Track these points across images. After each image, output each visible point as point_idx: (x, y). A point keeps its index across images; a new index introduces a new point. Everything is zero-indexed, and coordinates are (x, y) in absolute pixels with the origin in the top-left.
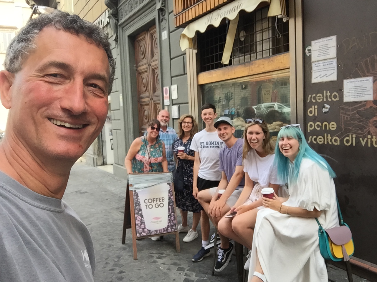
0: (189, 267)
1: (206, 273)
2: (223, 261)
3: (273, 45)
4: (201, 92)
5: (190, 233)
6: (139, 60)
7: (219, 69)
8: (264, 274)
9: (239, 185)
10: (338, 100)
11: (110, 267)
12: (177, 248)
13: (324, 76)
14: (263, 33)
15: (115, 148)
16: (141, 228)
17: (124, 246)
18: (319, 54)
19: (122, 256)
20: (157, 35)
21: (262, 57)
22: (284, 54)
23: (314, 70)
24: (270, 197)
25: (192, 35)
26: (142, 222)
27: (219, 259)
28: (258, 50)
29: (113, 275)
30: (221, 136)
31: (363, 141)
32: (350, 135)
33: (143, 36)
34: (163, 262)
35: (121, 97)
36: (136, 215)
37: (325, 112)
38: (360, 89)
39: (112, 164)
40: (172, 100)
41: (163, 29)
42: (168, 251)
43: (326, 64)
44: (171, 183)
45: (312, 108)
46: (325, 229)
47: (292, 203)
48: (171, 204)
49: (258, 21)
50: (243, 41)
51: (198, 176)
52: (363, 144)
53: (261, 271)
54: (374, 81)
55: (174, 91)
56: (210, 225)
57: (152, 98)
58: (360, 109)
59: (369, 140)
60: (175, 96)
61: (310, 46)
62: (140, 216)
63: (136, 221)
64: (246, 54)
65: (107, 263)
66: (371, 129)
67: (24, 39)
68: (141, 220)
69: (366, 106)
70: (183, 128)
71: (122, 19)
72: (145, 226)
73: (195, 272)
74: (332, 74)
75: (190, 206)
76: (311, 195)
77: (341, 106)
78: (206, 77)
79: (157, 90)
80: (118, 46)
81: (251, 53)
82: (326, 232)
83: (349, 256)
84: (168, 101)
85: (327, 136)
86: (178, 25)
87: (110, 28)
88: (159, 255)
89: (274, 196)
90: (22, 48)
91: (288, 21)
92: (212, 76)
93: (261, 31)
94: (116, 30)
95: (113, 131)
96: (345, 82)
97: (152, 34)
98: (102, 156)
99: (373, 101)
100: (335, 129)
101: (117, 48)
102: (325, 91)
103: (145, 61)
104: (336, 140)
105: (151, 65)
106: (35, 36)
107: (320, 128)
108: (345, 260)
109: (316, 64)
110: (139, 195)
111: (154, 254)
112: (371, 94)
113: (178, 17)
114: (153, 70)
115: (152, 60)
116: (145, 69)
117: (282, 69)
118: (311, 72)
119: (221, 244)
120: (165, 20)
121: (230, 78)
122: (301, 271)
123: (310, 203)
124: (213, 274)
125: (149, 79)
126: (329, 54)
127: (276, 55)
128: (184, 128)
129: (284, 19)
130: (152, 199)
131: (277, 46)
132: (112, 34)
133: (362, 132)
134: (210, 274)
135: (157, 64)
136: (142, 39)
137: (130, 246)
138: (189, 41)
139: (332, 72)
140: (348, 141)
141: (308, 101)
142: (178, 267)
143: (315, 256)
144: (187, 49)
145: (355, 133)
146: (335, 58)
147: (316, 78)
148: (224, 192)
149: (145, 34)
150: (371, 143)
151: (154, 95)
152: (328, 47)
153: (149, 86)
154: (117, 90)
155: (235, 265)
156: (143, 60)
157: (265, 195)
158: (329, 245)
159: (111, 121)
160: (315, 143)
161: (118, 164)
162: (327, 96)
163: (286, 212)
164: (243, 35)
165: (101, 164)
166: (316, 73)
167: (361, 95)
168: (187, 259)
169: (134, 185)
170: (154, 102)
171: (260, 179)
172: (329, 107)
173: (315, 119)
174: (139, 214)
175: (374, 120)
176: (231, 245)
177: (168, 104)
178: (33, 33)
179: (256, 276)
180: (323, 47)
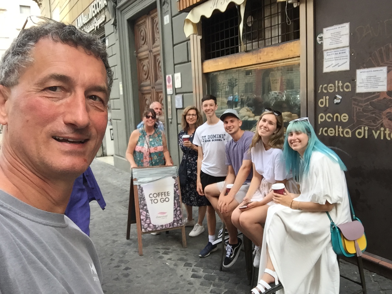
0: (196, 263)
1: (214, 269)
2: (231, 257)
3: (282, 32)
4: (206, 81)
5: (197, 227)
6: (139, 45)
7: (225, 57)
8: (275, 271)
9: (247, 180)
10: (350, 90)
11: (115, 263)
12: (183, 243)
13: (336, 65)
14: (272, 19)
15: (115, 139)
16: (146, 223)
17: (128, 241)
18: (331, 42)
19: (126, 252)
20: (158, 19)
21: (270, 44)
22: (294, 41)
23: (325, 59)
24: (280, 192)
25: (197, 20)
26: (147, 217)
27: (227, 255)
28: (266, 37)
29: (119, 272)
30: (228, 129)
31: (376, 133)
32: (363, 128)
33: (144, 20)
34: (170, 258)
35: (121, 85)
36: (141, 211)
37: (337, 103)
38: (373, 79)
39: (112, 156)
40: (175, 89)
41: (165, 13)
42: (175, 246)
43: (338, 52)
44: (176, 176)
45: (323, 98)
46: (337, 224)
47: (304, 199)
48: (176, 199)
49: (266, 5)
50: (250, 27)
51: (201, 171)
52: (376, 137)
53: (272, 268)
54: (388, 71)
55: (177, 79)
57: (154, 86)
58: (374, 101)
59: (382, 133)
60: (178, 85)
61: (321, 34)
62: (145, 211)
63: (141, 216)
64: (253, 41)
65: (112, 260)
66: (384, 121)
67: (20, 52)
68: (146, 215)
69: (379, 97)
70: (188, 121)
71: (120, 2)
72: (150, 221)
73: (203, 268)
74: (345, 63)
75: (194, 201)
76: (322, 188)
77: (353, 97)
78: (212, 66)
79: (159, 78)
80: (116, 31)
81: (259, 39)
82: (338, 228)
83: (362, 251)
84: (171, 90)
85: (339, 128)
86: (181, 9)
87: (108, 11)
88: (165, 250)
89: (285, 192)
90: (18, 61)
91: (299, 6)
92: (217, 64)
93: (270, 16)
94: (114, 13)
95: (113, 121)
96: (358, 72)
97: (153, 17)
99: (387, 93)
100: (347, 120)
101: (116, 33)
102: (337, 82)
103: (145, 47)
104: (347, 133)
105: (153, 51)
106: (32, 49)
107: (331, 120)
108: (358, 256)
109: (327, 53)
110: (144, 189)
111: (160, 250)
112: (385, 84)
113: (181, 1)
114: (155, 57)
115: (153, 46)
116: (145, 55)
117: (292, 57)
118: (323, 61)
119: (230, 239)
120: (167, 3)
121: (237, 67)
122: (312, 269)
123: (322, 196)
124: (221, 269)
125: (151, 67)
126: (342, 43)
127: (286, 42)
129: (294, 4)
130: (157, 194)
131: (286, 32)
132: (111, 18)
133: (375, 125)
134: (218, 270)
135: (159, 51)
136: (141, 24)
137: (135, 241)
139: (344, 61)
140: (360, 134)
141: (319, 91)
142: (185, 263)
143: (327, 252)
144: (191, 36)
145: (368, 126)
146: (348, 46)
147: (328, 67)
148: (232, 187)
149: (146, 18)
150: (384, 136)
151: (156, 83)
152: (341, 34)
153: (150, 74)
154: (117, 77)
155: (243, 260)
156: (143, 46)
157: (275, 191)
158: (341, 240)
159: (110, 111)
160: (326, 135)
161: (119, 156)
162: (339, 86)
163: (297, 207)
164: (251, 21)
165: (100, 155)
166: (328, 62)
167: (374, 86)
168: (194, 254)
169: (138, 179)
170: (156, 91)
173: (326, 110)
174: (144, 209)
175: (388, 111)
176: (240, 240)
177: (171, 93)
178: (29, 46)
179: (267, 273)
180: (335, 35)
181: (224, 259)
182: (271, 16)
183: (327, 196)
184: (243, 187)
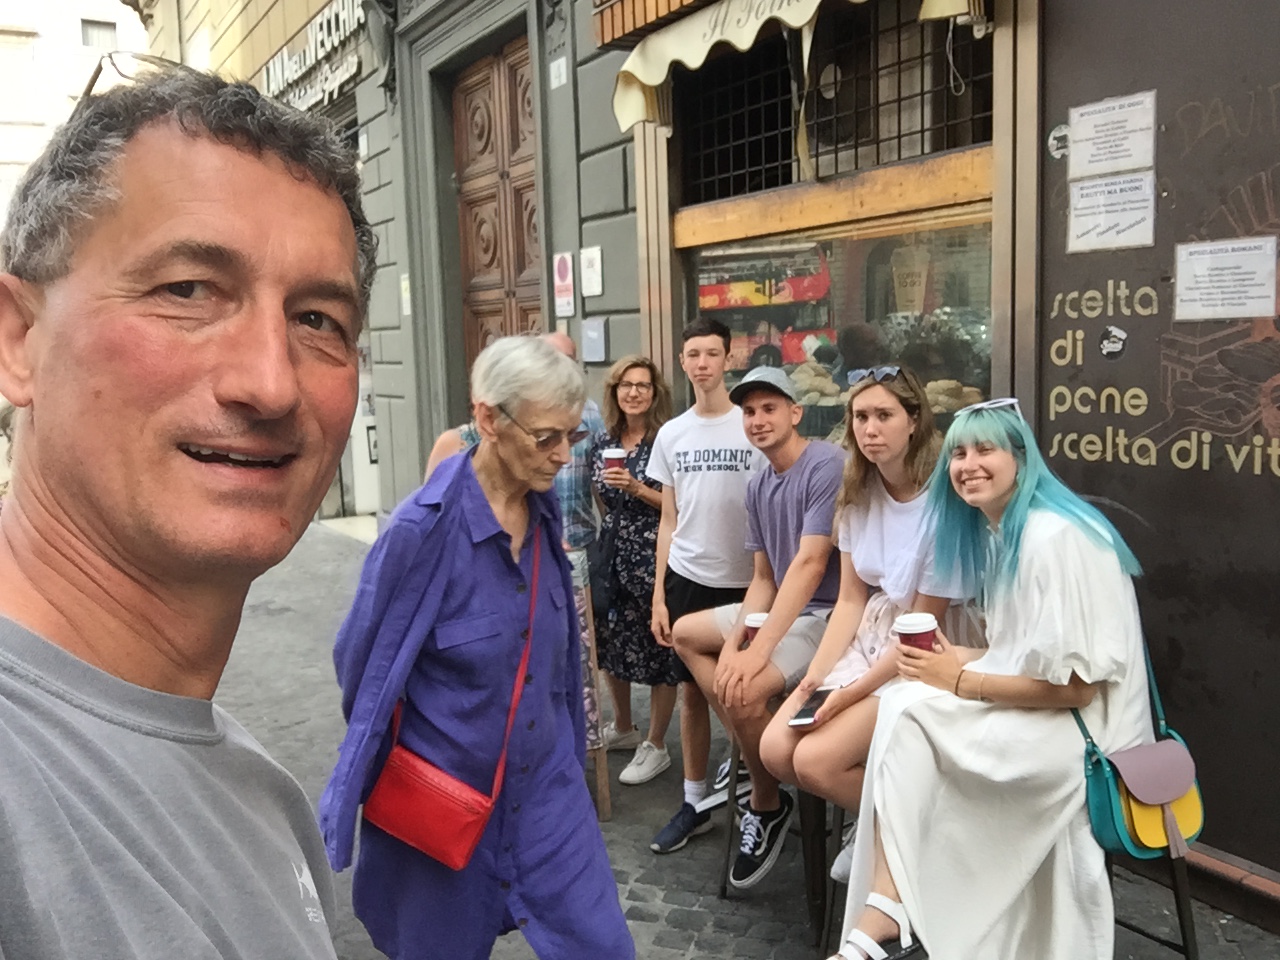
0: (642, 871)
1: (701, 891)
2: (758, 853)
3: (936, 118)
4: (683, 274)
5: (645, 752)
6: (468, 156)
7: (748, 198)
8: (901, 902)
9: (813, 600)
10: (1155, 311)
12: (600, 805)
13: (1110, 229)
14: (902, 75)
15: (385, 458)
18: (1095, 152)
20: (531, 71)
21: (895, 157)
22: (971, 149)
23: (1076, 209)
25: (656, 76)
27: (744, 845)
28: (883, 135)
30: (755, 434)
31: (1237, 454)
32: (1194, 435)
33: (484, 73)
35: (405, 285)
38: (1230, 277)
39: (373, 514)
40: (583, 299)
41: (555, 50)
43: (1118, 188)
45: (1065, 338)
46: (1106, 750)
47: (999, 664)
49: (884, 32)
50: (830, 100)
51: (668, 567)
52: (1237, 465)
53: (893, 892)
55: (588, 267)
56: (712, 726)
57: (512, 288)
58: (1231, 347)
59: (1258, 452)
60: (592, 285)
61: (1063, 127)
64: (840, 146)
66: (1264, 415)
67: (75, 169)
69: (1249, 335)
70: (622, 405)
71: (408, 13)
73: (663, 887)
74: (1138, 223)
75: (637, 665)
76: (1060, 630)
77: (1163, 336)
78: (702, 225)
79: (531, 262)
80: (394, 108)
81: (859, 141)
82: (1110, 763)
83: (1187, 840)
84: (569, 303)
85: (1115, 435)
86: (608, 39)
87: (367, 42)
89: (938, 642)
90: (71, 199)
91: (992, 34)
92: (721, 220)
93: (896, 67)
94: (389, 51)
95: (377, 400)
96: (1183, 251)
97: (515, 65)
98: (339, 485)
99: (1275, 322)
100: (1142, 410)
101: (393, 114)
102: (1111, 283)
103: (487, 161)
104: (1144, 451)
105: (511, 176)
106: (114, 159)
107: (1092, 408)
108: (1174, 856)
109: (1082, 189)
112: (1269, 294)
113: (608, 13)
114: (518, 193)
115: (512, 159)
116: (487, 187)
117: (965, 201)
118: (1066, 217)
119: (753, 794)
120: (561, 19)
121: (784, 229)
122: (1023, 891)
123: (1058, 658)
124: (724, 893)
126: (1130, 156)
127: (946, 151)
128: (625, 403)
129: (975, 28)
131: (948, 120)
132: (376, 65)
133: (1234, 426)
134: (713, 894)
135: (531, 174)
136: (476, 85)
138: (644, 93)
139: (1138, 215)
140: (1184, 454)
141: (1054, 314)
143: (1072, 843)
144: (636, 127)
145: (1211, 428)
146: (1149, 169)
147: (1083, 234)
148: (765, 621)
149: (490, 65)
150: (1263, 464)
151: (519, 280)
152: (1126, 129)
153: (501, 249)
154: (392, 261)
155: (797, 864)
156: (479, 158)
157: (907, 638)
158: (1119, 803)
159: (368, 367)
160: (1073, 456)
162: (1119, 297)
163: (976, 693)
164: (832, 80)
165: (333, 513)
166: (1082, 218)
167: (1233, 299)
168: (635, 841)
170: (520, 304)
171: (886, 575)
172: (1123, 335)
173: (1073, 376)
175: (1277, 384)
176: (786, 799)
177: (569, 311)
178: (105, 150)
179: (873, 907)
180: (1108, 130)
181: (733, 861)
182: (899, 65)
183: (1076, 656)
184: (801, 623)
